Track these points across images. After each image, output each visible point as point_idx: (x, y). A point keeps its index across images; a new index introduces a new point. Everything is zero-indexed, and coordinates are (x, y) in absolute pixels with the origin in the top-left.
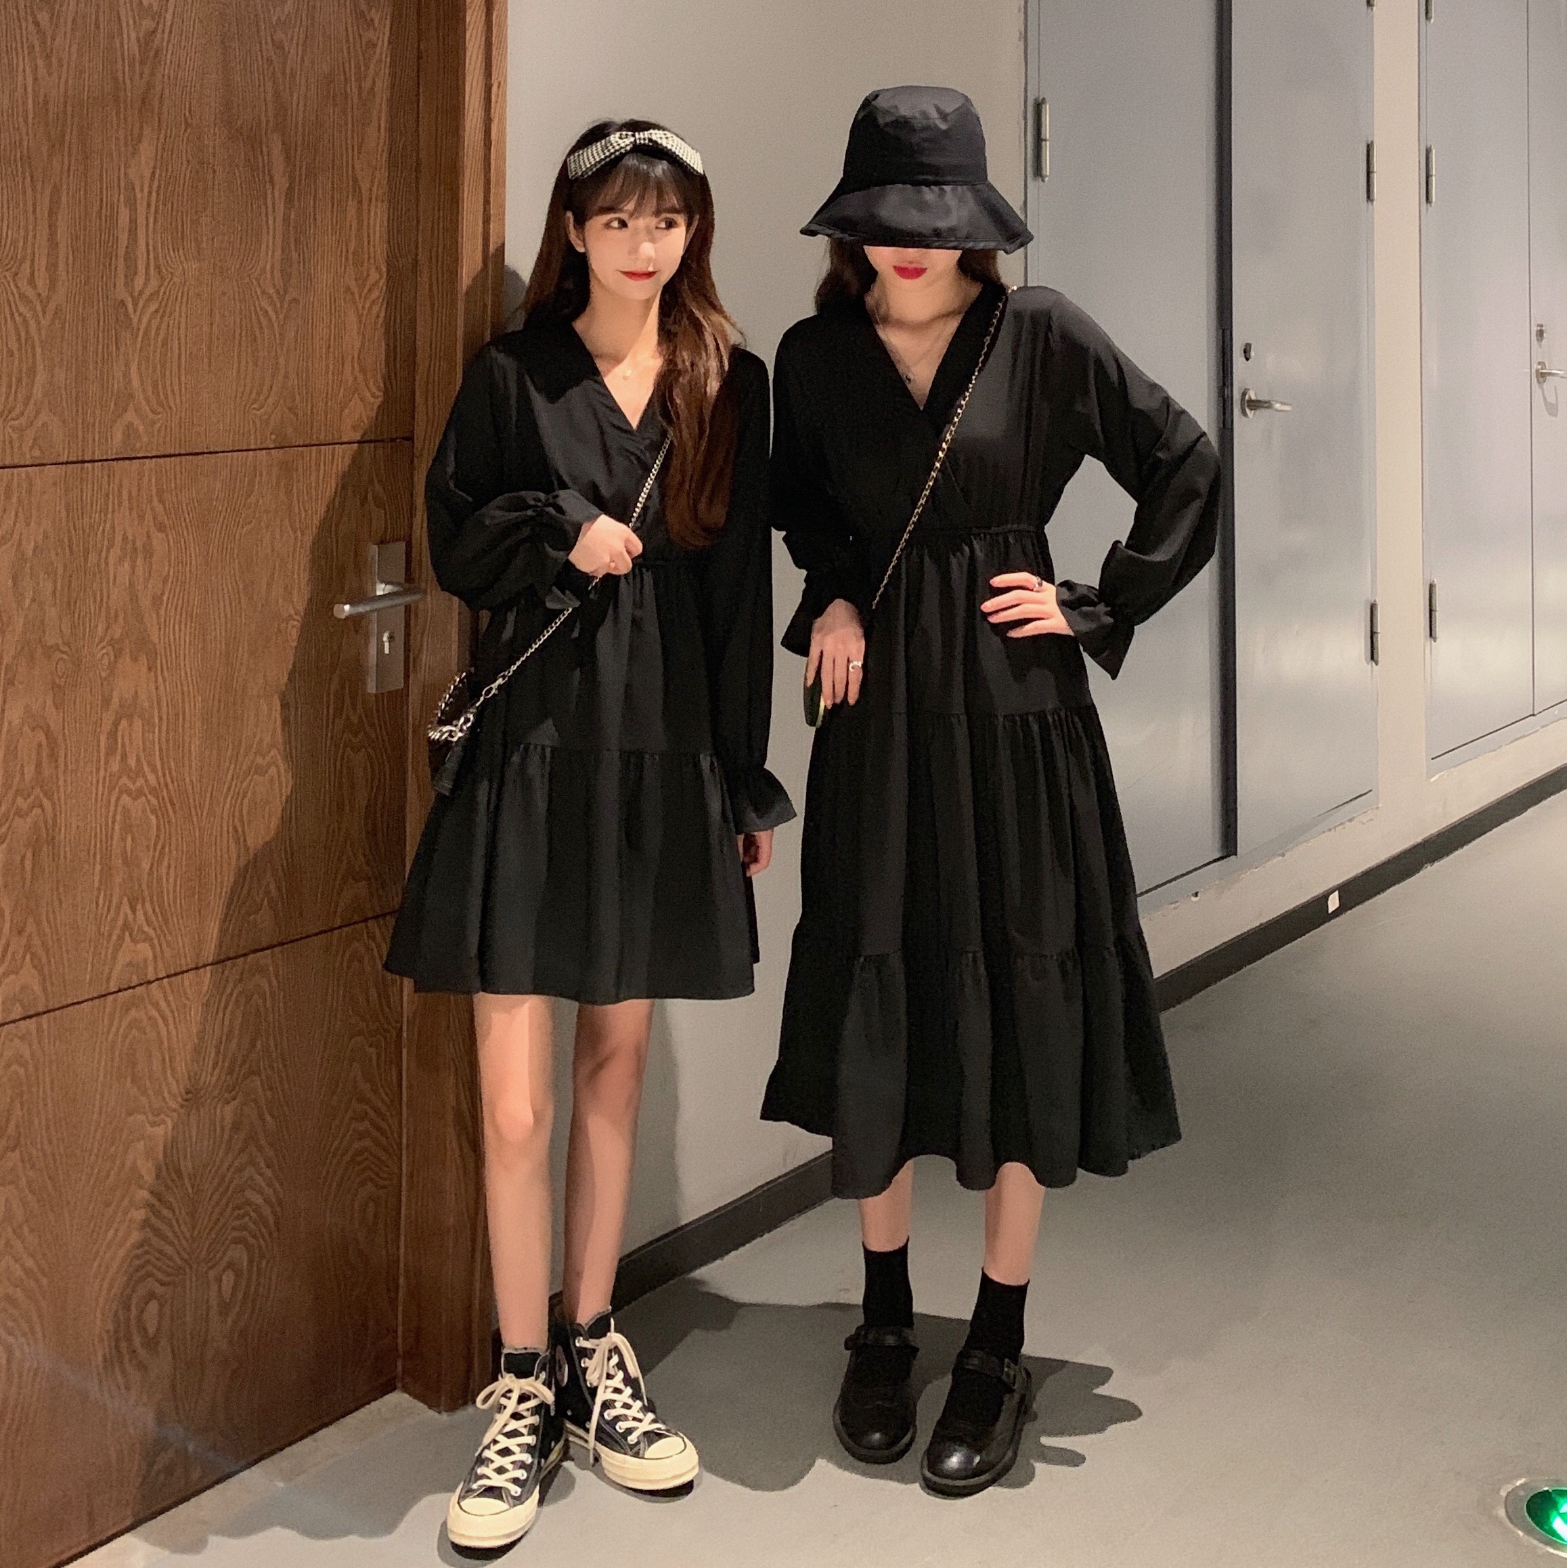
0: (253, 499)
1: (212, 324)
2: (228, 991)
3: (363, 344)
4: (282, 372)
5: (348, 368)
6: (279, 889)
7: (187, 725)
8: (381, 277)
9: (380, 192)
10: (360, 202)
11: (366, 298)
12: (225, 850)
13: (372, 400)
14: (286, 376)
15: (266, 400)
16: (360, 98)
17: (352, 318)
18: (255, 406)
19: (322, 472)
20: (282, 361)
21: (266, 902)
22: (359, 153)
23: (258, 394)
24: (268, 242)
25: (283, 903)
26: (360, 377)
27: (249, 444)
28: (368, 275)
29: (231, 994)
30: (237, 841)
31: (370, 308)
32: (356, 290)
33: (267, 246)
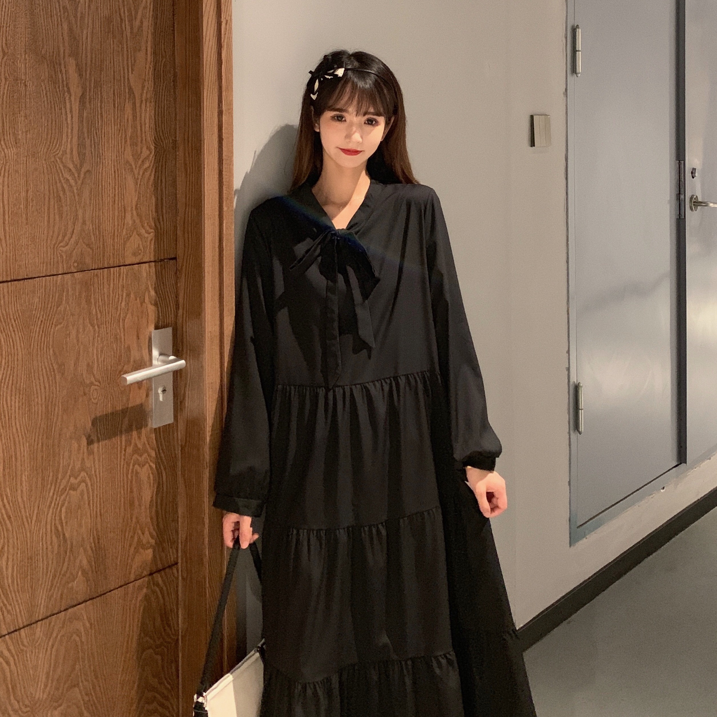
0: (61, 308)
1: (27, 191)
2: (54, 635)
3: (139, 198)
4: (81, 221)
5: (128, 216)
6: (89, 562)
7: (19, 464)
8: (151, 153)
9: (148, 96)
10: (134, 104)
11: (140, 167)
12: (49, 543)
13: (146, 235)
14: (84, 223)
15: (69, 240)
16: (131, 32)
17: (130, 182)
18: (61, 244)
19: (112, 285)
20: (80, 213)
21: (80, 573)
22: (132, 70)
23: (64, 237)
24: (67, 132)
25: (92, 572)
26: (138, 221)
27: (57, 271)
28: (141, 152)
29: (57, 637)
30: (58, 537)
31: (143, 173)
32: (133, 164)
33: (67, 135)
